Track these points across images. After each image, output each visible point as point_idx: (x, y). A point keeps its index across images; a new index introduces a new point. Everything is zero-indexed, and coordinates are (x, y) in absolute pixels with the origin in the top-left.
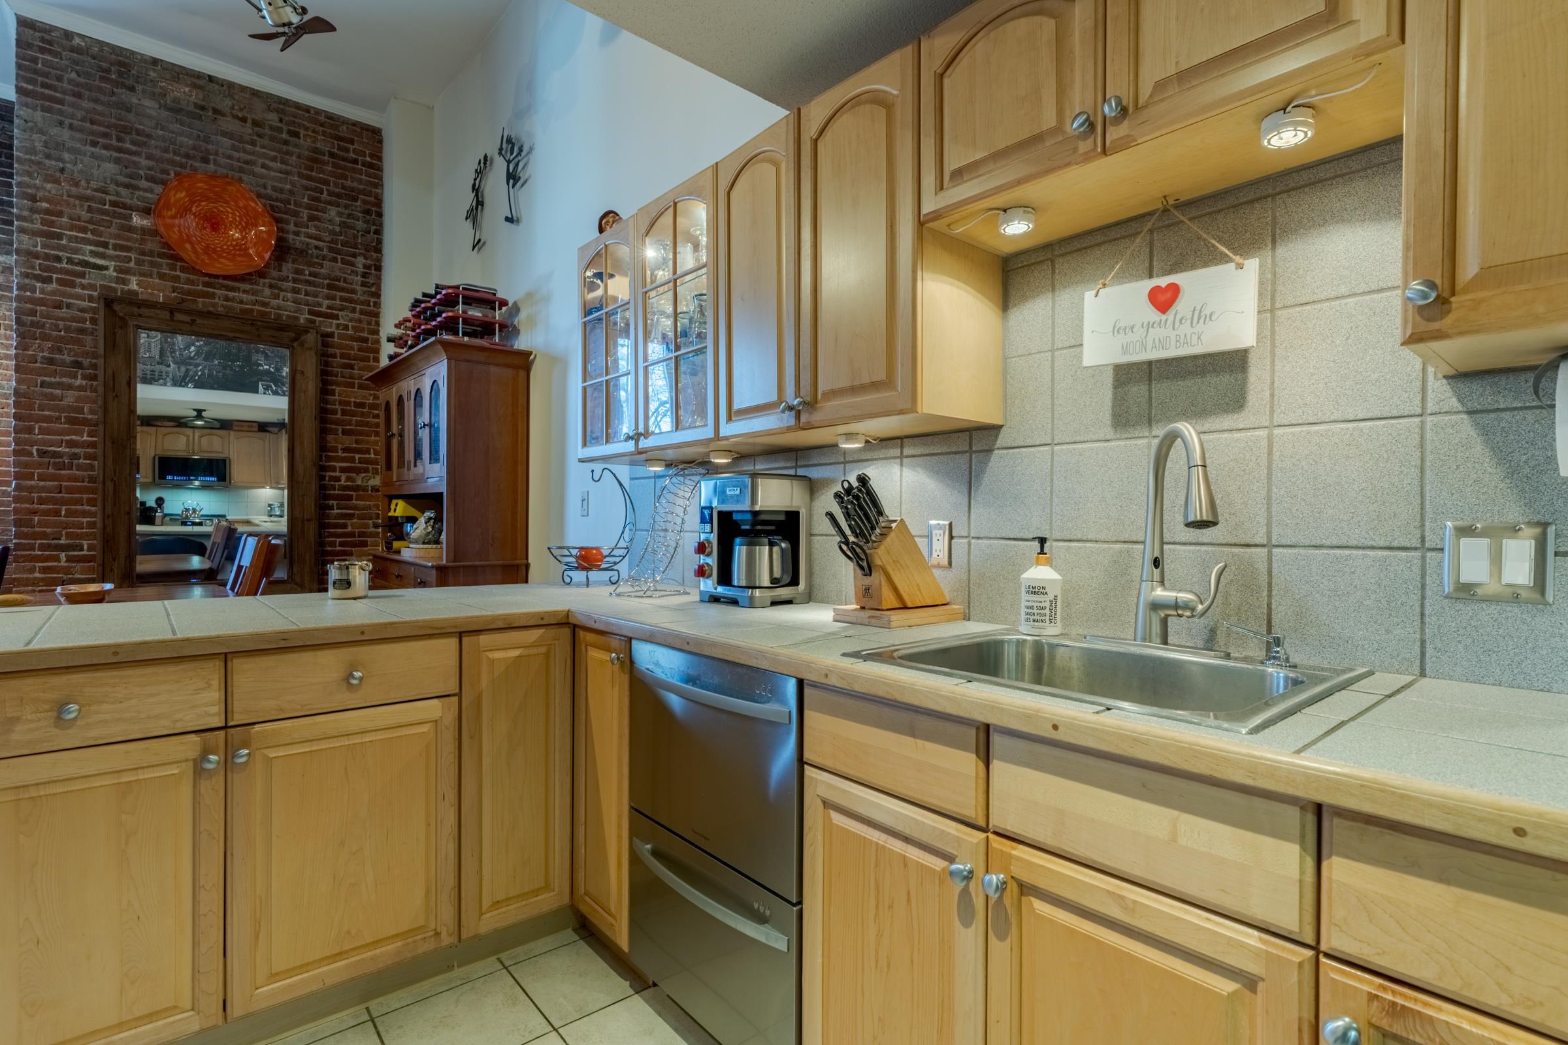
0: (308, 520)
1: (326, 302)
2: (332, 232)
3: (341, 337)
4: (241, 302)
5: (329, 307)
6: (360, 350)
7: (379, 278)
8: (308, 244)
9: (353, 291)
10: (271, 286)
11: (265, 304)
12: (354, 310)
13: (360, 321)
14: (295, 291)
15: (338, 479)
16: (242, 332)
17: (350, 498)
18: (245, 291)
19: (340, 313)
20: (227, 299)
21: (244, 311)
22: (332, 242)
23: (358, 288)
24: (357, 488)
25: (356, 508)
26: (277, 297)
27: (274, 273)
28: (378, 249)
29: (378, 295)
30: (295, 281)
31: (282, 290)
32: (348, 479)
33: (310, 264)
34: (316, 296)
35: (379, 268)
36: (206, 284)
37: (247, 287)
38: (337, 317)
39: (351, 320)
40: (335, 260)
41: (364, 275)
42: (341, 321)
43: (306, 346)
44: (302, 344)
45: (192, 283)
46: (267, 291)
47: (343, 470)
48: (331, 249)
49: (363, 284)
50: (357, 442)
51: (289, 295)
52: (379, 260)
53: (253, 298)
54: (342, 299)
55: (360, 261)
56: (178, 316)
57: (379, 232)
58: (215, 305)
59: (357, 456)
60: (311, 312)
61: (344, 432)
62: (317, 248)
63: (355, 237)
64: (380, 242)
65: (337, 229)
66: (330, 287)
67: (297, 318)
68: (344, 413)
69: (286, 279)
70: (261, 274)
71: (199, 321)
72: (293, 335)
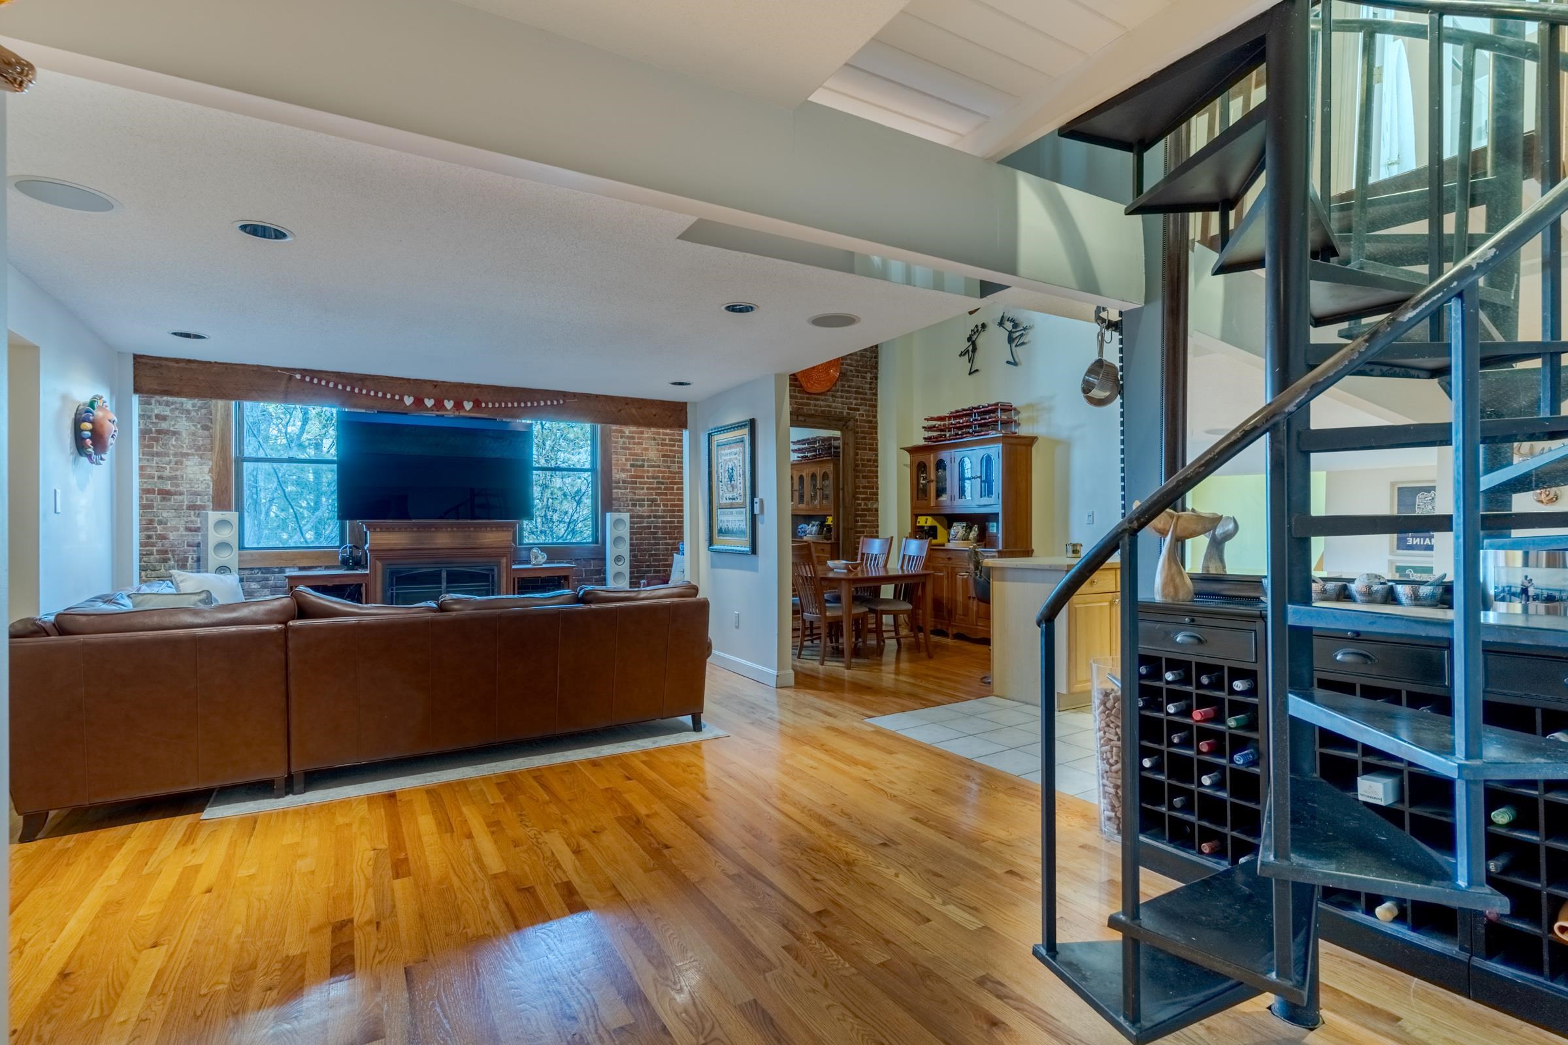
0: (851, 529)
1: (854, 402)
2: (857, 361)
3: (861, 421)
4: (821, 407)
5: (856, 405)
6: (869, 428)
7: (876, 384)
8: (847, 369)
9: (866, 394)
10: (833, 396)
11: (830, 407)
12: (866, 405)
13: (869, 411)
14: (842, 397)
15: (860, 505)
16: (824, 423)
17: (865, 515)
18: (822, 400)
19: (861, 407)
20: (816, 405)
21: (823, 411)
22: (857, 366)
23: (868, 392)
24: (868, 510)
25: (868, 521)
26: (834, 401)
27: (834, 388)
28: (876, 368)
29: (876, 394)
30: (842, 391)
31: (836, 397)
32: (865, 504)
33: (848, 381)
34: (850, 399)
35: (876, 378)
36: (808, 399)
37: (823, 397)
38: (858, 410)
39: (865, 411)
40: (858, 377)
41: (871, 384)
42: (861, 412)
43: (850, 428)
44: (847, 428)
45: (802, 398)
46: (831, 399)
47: (863, 499)
48: (857, 371)
49: (871, 389)
50: (868, 482)
51: (840, 400)
52: (877, 374)
53: (825, 403)
54: (862, 399)
55: (869, 375)
56: (801, 418)
57: (876, 357)
58: (811, 409)
59: (869, 491)
60: (849, 409)
61: (864, 477)
62: (851, 371)
63: (867, 362)
64: (877, 363)
65: (859, 358)
66: (856, 393)
67: (842, 413)
68: (863, 465)
69: (837, 391)
70: (829, 391)
71: (808, 420)
72: (843, 423)
